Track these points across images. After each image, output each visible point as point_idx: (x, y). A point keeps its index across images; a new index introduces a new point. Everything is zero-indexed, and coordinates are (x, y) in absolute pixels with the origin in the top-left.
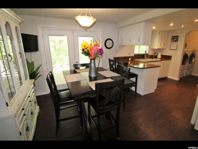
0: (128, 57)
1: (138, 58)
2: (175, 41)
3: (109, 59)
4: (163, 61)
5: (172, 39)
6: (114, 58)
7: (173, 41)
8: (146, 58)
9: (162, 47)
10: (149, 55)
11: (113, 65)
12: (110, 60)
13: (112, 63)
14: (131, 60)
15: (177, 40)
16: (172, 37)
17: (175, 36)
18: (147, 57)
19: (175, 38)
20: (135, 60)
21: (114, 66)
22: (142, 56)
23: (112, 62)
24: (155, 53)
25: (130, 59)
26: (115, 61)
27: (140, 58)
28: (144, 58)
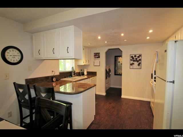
0: (52, 77)
1: (65, 77)
2: (98, 58)
3: (14, 83)
4: (91, 78)
5: (94, 56)
6: (27, 81)
7: (95, 58)
8: (74, 76)
9: (87, 63)
10: (76, 72)
11: (24, 94)
12: (17, 86)
13: (21, 90)
14: (57, 80)
15: (99, 57)
16: (94, 53)
17: (96, 53)
18: (74, 74)
19: (97, 54)
20: (61, 79)
21: (27, 97)
22: (69, 74)
23: (21, 88)
24: (81, 70)
25: (54, 79)
26: (28, 86)
27: (68, 77)
28: (72, 77)
